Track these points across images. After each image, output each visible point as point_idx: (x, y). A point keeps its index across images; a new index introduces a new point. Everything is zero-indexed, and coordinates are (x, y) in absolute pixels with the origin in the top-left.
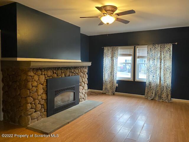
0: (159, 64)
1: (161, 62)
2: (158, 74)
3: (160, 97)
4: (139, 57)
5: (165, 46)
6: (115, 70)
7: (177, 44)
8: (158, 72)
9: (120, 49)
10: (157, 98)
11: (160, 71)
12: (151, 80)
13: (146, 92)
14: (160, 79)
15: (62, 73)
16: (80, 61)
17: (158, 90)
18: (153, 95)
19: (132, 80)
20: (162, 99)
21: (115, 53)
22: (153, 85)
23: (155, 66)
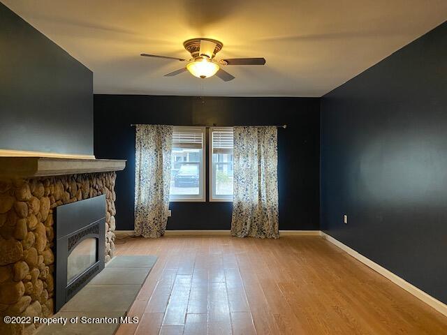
0: (256, 164)
1: (260, 161)
2: (253, 185)
3: (261, 231)
4: (216, 151)
5: (267, 131)
6: (166, 178)
7: (287, 128)
8: (255, 181)
9: (177, 131)
10: (254, 234)
11: (259, 179)
12: (241, 196)
13: (233, 221)
14: (260, 195)
15: (78, 189)
16: (93, 157)
17: (255, 215)
18: (248, 226)
19: (202, 199)
20: (264, 234)
21: (165, 140)
22: (245, 207)
23: (249, 169)
